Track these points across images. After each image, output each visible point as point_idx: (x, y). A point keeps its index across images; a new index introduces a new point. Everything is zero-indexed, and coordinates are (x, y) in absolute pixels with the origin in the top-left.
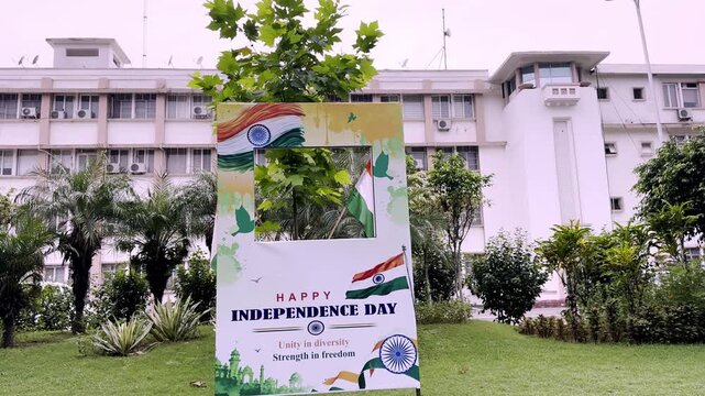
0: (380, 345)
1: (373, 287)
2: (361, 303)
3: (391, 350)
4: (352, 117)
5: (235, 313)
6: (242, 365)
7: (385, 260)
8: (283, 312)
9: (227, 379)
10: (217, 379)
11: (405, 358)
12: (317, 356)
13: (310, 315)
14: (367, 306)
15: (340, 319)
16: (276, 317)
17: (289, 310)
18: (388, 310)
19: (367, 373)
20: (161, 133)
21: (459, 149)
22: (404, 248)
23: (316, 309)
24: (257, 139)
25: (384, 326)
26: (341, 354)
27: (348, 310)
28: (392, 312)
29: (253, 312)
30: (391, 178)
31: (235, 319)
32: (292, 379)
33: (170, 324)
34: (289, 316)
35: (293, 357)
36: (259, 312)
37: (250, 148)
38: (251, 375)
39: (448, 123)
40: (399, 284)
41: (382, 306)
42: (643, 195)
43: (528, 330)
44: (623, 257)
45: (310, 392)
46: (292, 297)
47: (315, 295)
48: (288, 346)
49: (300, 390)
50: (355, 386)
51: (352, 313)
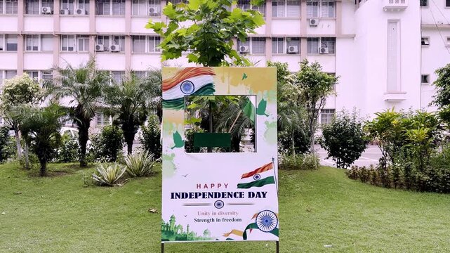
0: (256, 216)
1: (255, 181)
2: (246, 191)
3: (263, 218)
4: (245, 77)
5: (173, 194)
6: (177, 224)
7: (261, 166)
8: (200, 194)
9: (168, 232)
10: (163, 231)
11: (271, 224)
12: (219, 220)
13: (216, 197)
14: (250, 193)
15: (233, 200)
16: (196, 197)
17: (204, 193)
18: (262, 195)
19: (248, 231)
20: (129, 25)
21: (323, 39)
22: (273, 159)
23: (219, 194)
24: (186, 90)
25: (259, 205)
26: (233, 220)
27: (238, 195)
28: (264, 197)
29: (183, 194)
30: (267, 116)
31: (173, 197)
32: (205, 232)
33: (137, 166)
34: (204, 197)
35: (205, 221)
36: (187, 194)
37: (181, 95)
38: (182, 230)
39: (317, 21)
40: (270, 180)
41: (258, 193)
42: (440, 88)
43: (353, 176)
44: (418, 136)
45: (215, 241)
46: (206, 186)
47: (219, 185)
48: (203, 214)
49: (209, 239)
50: (241, 238)
51: (241, 197)
